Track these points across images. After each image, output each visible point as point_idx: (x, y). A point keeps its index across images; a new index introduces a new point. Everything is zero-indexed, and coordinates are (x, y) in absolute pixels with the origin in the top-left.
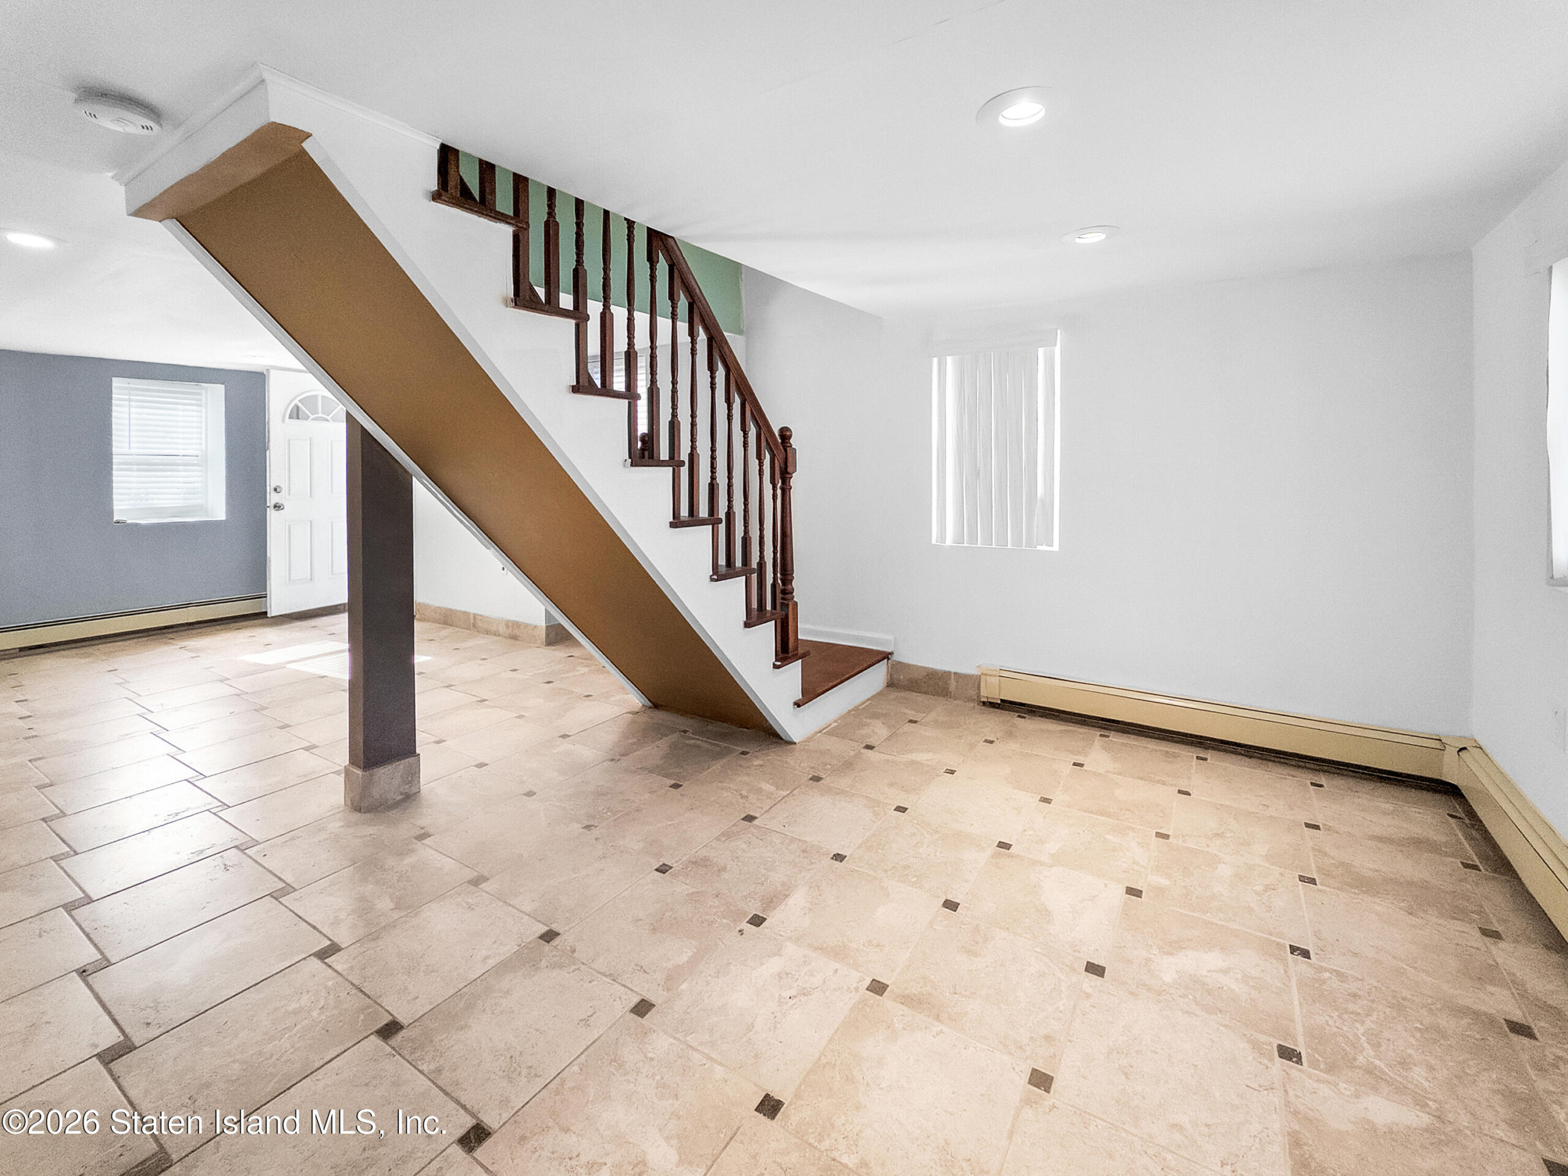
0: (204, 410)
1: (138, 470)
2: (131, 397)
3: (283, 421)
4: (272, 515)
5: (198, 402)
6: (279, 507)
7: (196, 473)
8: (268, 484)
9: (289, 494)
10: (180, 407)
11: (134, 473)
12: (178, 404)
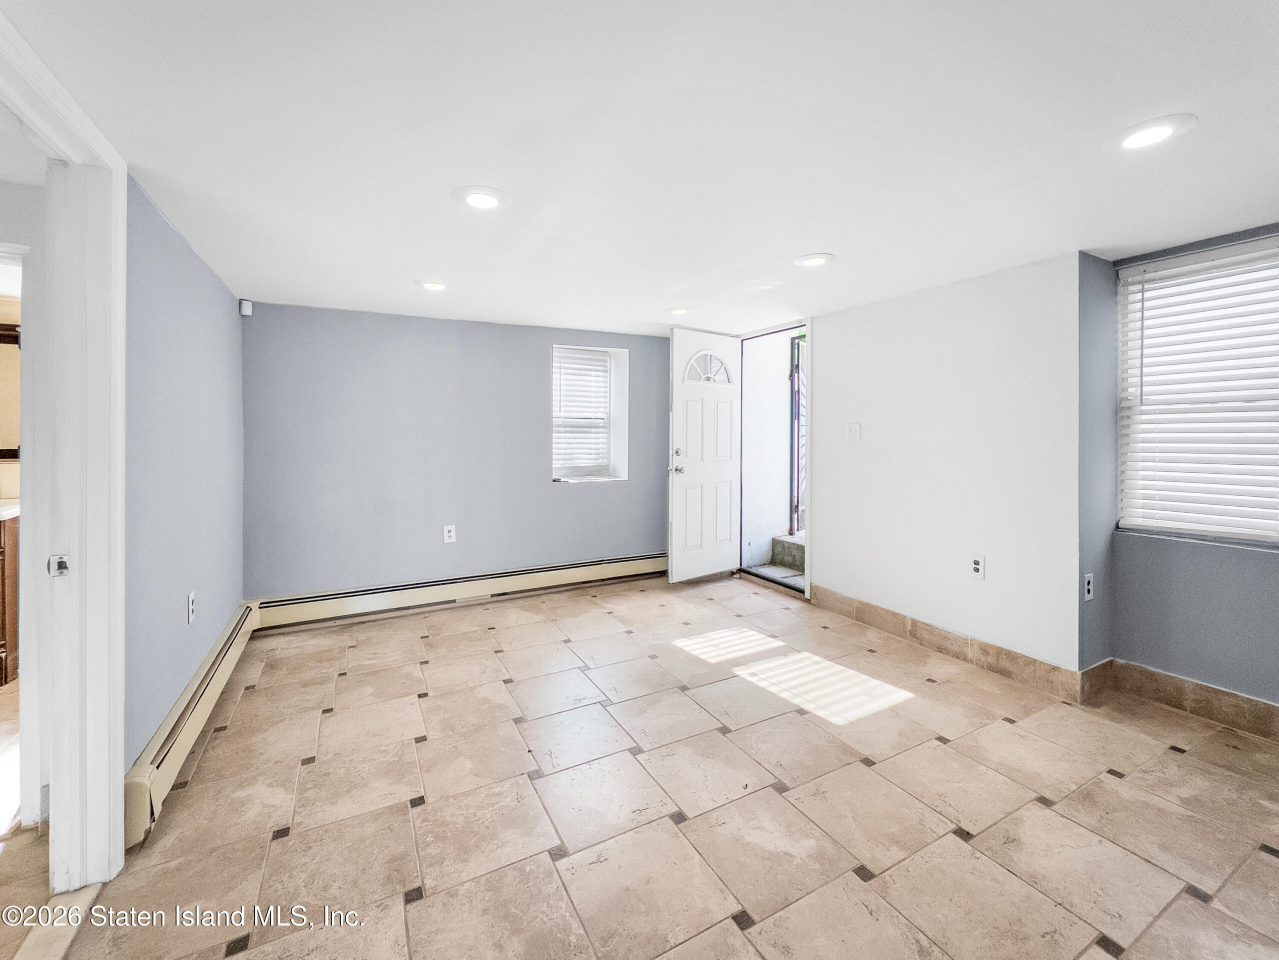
0: (608, 375)
1: (565, 432)
2: (562, 365)
3: (683, 382)
4: (674, 478)
5: (604, 368)
6: (680, 470)
7: (602, 435)
8: (671, 447)
9: (686, 457)
10: (593, 373)
11: (562, 435)
12: (591, 370)
